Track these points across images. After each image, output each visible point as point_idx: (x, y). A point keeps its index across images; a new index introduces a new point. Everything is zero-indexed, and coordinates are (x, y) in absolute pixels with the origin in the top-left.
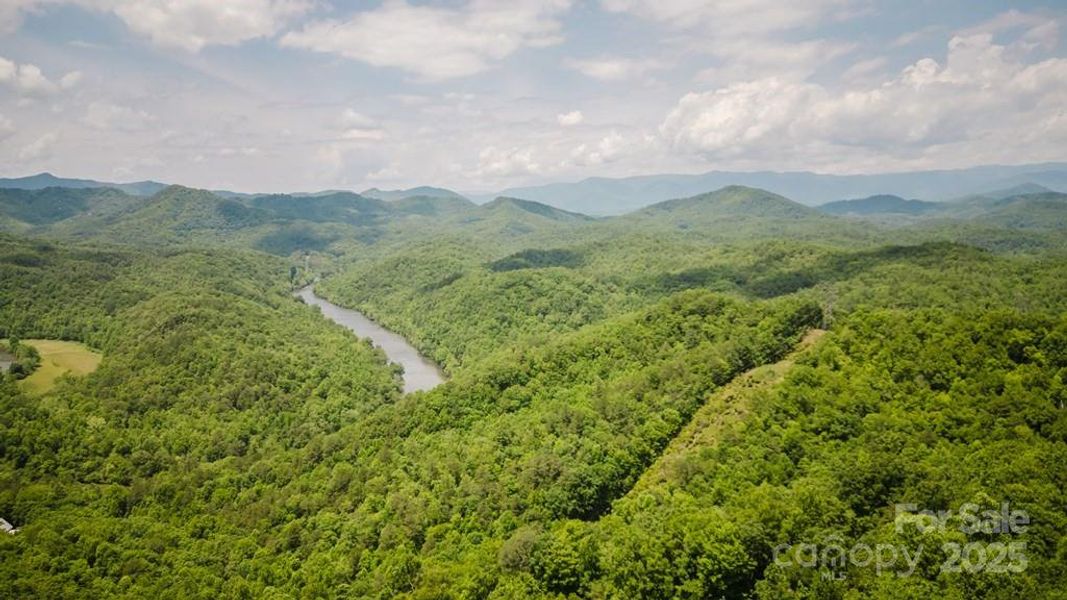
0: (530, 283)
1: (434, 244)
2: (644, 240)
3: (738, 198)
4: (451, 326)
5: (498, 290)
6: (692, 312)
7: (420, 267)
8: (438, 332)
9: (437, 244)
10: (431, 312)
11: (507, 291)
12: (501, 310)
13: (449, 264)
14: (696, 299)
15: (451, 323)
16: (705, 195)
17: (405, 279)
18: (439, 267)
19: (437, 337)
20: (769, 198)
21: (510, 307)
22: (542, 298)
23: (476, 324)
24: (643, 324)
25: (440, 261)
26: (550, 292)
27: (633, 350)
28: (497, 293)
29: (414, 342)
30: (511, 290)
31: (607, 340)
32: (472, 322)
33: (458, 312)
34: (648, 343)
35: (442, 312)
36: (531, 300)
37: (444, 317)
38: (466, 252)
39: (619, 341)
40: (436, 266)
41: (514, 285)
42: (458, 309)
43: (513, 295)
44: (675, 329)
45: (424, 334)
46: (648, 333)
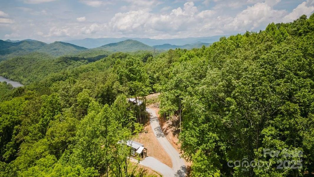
0: (67, 61)
1: (32, 54)
2: (103, 52)
3: (130, 43)
4: (38, 76)
5: (55, 64)
6: (118, 58)
7: (26, 61)
8: (33, 79)
9: (33, 54)
10: (30, 73)
11: (58, 64)
12: (56, 70)
13: (37, 59)
14: (119, 54)
15: (38, 75)
16: (121, 42)
17: (20, 64)
18: (33, 60)
19: (33, 80)
20: (138, 43)
21: (59, 69)
22: (70, 66)
23: (47, 75)
24: (103, 62)
25: (34, 58)
26: (74, 64)
27: (100, 69)
28: (54, 65)
29: (23, 83)
30: (60, 63)
31: (92, 67)
32: (46, 74)
33: (40, 72)
34: (105, 67)
35: (34, 72)
36: (67, 66)
37: (35, 74)
38: (44, 56)
39: (96, 67)
40: (32, 60)
41: (60, 62)
42: (40, 71)
43: (60, 65)
44: (113, 63)
45: (27, 80)
46: (105, 64)
